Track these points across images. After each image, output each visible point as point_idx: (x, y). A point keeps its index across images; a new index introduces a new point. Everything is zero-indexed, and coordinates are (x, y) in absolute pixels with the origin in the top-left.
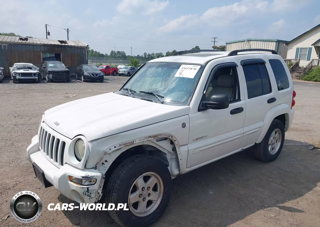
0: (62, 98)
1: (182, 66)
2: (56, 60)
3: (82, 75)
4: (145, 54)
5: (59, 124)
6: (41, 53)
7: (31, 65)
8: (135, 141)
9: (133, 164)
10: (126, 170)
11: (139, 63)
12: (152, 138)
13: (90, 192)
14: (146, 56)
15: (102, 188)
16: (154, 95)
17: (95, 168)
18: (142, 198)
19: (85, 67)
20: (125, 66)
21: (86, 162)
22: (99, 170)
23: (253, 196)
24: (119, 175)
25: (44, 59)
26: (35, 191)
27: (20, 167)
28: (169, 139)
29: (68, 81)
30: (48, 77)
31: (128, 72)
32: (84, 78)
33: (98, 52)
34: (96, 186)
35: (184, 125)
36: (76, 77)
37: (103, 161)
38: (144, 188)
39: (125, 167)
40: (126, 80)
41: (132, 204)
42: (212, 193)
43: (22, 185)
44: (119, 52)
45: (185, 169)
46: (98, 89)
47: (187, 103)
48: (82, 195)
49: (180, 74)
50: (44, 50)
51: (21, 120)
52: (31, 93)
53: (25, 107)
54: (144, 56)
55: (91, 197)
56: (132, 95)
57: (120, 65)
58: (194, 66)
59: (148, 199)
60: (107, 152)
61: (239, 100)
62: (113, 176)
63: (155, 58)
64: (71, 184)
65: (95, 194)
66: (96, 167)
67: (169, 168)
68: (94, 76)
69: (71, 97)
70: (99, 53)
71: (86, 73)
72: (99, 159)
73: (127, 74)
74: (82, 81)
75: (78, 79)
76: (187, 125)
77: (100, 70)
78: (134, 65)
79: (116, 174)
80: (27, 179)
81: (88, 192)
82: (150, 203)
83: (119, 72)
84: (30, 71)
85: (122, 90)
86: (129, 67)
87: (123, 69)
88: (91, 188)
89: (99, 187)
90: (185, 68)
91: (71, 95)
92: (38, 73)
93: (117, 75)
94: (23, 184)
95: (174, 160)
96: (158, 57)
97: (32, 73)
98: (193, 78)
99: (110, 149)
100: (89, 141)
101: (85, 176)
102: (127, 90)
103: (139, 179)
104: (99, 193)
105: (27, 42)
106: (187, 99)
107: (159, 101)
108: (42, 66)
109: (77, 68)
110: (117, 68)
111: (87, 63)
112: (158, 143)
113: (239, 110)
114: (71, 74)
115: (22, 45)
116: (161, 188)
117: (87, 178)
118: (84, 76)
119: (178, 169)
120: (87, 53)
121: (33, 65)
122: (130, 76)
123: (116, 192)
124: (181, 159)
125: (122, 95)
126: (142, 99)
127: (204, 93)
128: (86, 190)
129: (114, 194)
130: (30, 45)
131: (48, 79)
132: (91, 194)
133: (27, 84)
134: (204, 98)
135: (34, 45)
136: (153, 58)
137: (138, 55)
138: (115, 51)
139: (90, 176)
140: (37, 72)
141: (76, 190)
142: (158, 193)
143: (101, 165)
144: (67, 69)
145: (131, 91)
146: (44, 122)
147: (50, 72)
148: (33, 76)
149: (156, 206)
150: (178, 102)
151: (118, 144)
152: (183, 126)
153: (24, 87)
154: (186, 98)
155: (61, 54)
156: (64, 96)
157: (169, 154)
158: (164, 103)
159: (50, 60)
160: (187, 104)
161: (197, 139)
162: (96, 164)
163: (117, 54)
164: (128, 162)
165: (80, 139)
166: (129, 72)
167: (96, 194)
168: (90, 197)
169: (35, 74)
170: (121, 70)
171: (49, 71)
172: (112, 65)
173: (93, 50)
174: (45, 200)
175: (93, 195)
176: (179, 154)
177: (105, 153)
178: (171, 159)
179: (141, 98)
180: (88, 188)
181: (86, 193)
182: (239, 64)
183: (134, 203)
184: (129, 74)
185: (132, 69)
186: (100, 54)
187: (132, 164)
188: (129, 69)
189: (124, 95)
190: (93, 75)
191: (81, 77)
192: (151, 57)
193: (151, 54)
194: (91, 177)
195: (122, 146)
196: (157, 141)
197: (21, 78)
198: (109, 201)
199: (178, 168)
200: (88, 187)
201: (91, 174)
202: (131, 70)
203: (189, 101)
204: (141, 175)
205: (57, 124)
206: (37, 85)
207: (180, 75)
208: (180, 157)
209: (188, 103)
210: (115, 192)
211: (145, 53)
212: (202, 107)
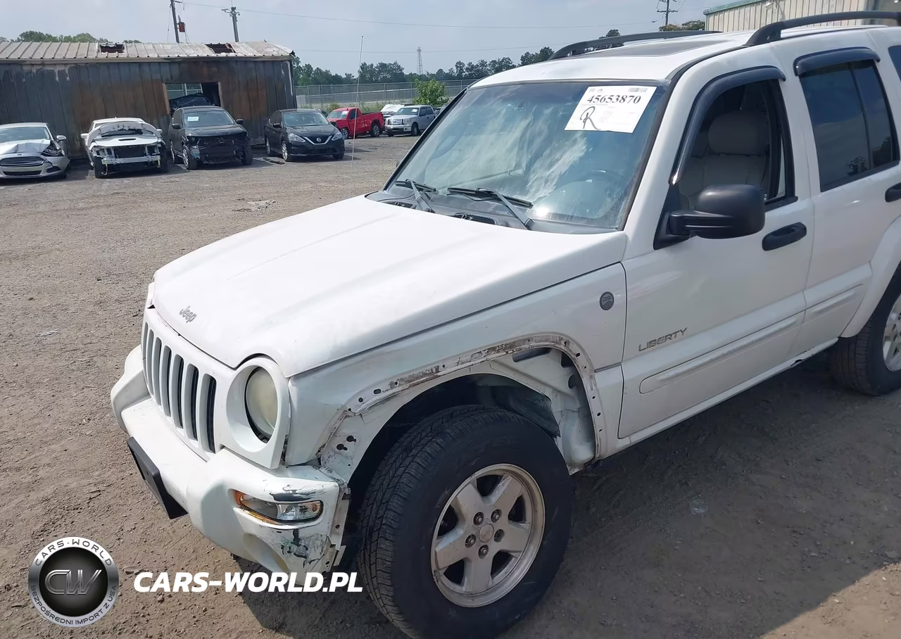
0: (230, 213)
1: (590, 92)
2: (208, 102)
3: (282, 140)
4: (459, 65)
5: (195, 316)
6: (164, 85)
7: (139, 121)
8: (444, 366)
9: (438, 441)
10: (417, 465)
11: (442, 94)
12: (498, 352)
13: (304, 544)
14: (461, 71)
15: (342, 529)
16: (499, 200)
17: (317, 462)
18: (475, 548)
19: (288, 117)
20: (403, 106)
21: (286, 442)
22: (330, 471)
23: (843, 520)
24: (396, 480)
25: (174, 103)
26: (153, 513)
27: (111, 435)
28: (559, 351)
29: (245, 162)
30: (189, 156)
31: (412, 122)
32: (289, 151)
33: (323, 69)
34: (321, 526)
35: (607, 302)
36: (266, 148)
37: (341, 440)
38: (480, 515)
39: (414, 452)
40: (406, 147)
41: (444, 571)
42: (702, 511)
43: (115, 493)
44: (383, 66)
45: (612, 442)
46: (330, 182)
47: (614, 219)
48: (279, 551)
49: (586, 119)
50: (171, 77)
51: (117, 288)
52: (142, 205)
53: (126, 248)
54: (455, 71)
55: (309, 560)
56: (423, 204)
57: (389, 103)
58: (632, 90)
59: (495, 548)
60: (350, 410)
61: (790, 197)
62: (378, 483)
63: (490, 75)
64: (240, 516)
65: (320, 549)
66: (319, 460)
67: (559, 442)
68: (316, 142)
69: (253, 209)
70: (327, 72)
71: (292, 137)
72: (327, 434)
73: (410, 129)
74: (283, 158)
75: (273, 154)
76: (618, 297)
77: (333, 123)
78: (428, 101)
79: (386, 475)
80: (127, 474)
81: (299, 545)
82: (502, 560)
83: (387, 125)
84: (139, 141)
85: (394, 186)
86: (416, 108)
87: (398, 114)
88: (306, 530)
89: (332, 526)
90: (600, 98)
91: (253, 203)
92: (160, 145)
93: (381, 133)
94: (118, 491)
95: (576, 414)
96: (498, 70)
97: (143, 146)
98: (632, 132)
99: (361, 400)
100: (290, 378)
101: (284, 492)
102: (408, 184)
103: (464, 488)
104: (333, 546)
105: (121, 55)
106: (616, 208)
107: (517, 217)
108: (169, 122)
109: (266, 122)
110: (381, 114)
111: (295, 106)
112: (520, 365)
113: (792, 233)
114: (252, 142)
115: (108, 64)
116: (537, 512)
117: (289, 499)
118: (289, 145)
119: (589, 444)
120: (292, 76)
121: (144, 123)
122: (419, 133)
123: (391, 538)
124: (599, 414)
125: (393, 203)
126: (459, 217)
127: (674, 182)
128: (291, 537)
129: (385, 545)
130: (129, 64)
131: (189, 161)
132: (307, 549)
133: (132, 179)
134: (674, 199)
135: (140, 64)
136: (482, 75)
137: (441, 71)
138: (372, 65)
139: (300, 491)
140: (158, 143)
141: (258, 537)
142: (526, 526)
143: (335, 452)
144: (239, 129)
145: (420, 190)
146: (152, 307)
147: (193, 139)
148: (147, 154)
149: (525, 567)
150: (583, 218)
151: (385, 380)
152: (603, 303)
153: (125, 187)
154: (609, 203)
155: (219, 83)
156: (233, 207)
157: (559, 396)
158: (534, 227)
159: (191, 105)
160: (614, 223)
161: (651, 344)
162: (319, 451)
163: (380, 72)
164: (424, 434)
165: (257, 369)
166: (415, 125)
167: (325, 549)
168: (304, 559)
169: (151, 148)
170: (392, 119)
171: (188, 137)
172: (365, 106)
173: (309, 67)
174: (181, 542)
175: (314, 554)
176: (594, 398)
177: (346, 414)
178: (566, 412)
179: (454, 214)
180: (296, 532)
181: (290, 548)
182: (787, 70)
183: (451, 565)
184: (417, 127)
185: (422, 113)
186: (331, 75)
187: (437, 443)
188: (416, 113)
189: (400, 205)
190: (313, 139)
191: (281, 149)
192: (479, 72)
193: (478, 66)
194: (304, 497)
195: (400, 388)
196: (517, 360)
197: (114, 163)
198: (371, 565)
199: (588, 441)
200: (298, 529)
201: (305, 487)
202: (420, 115)
203: (621, 214)
204: (470, 475)
205: (189, 316)
206: (161, 181)
207: (584, 122)
208: (594, 407)
209: (618, 224)
210: (386, 539)
211: (459, 63)
212: (667, 233)
